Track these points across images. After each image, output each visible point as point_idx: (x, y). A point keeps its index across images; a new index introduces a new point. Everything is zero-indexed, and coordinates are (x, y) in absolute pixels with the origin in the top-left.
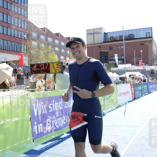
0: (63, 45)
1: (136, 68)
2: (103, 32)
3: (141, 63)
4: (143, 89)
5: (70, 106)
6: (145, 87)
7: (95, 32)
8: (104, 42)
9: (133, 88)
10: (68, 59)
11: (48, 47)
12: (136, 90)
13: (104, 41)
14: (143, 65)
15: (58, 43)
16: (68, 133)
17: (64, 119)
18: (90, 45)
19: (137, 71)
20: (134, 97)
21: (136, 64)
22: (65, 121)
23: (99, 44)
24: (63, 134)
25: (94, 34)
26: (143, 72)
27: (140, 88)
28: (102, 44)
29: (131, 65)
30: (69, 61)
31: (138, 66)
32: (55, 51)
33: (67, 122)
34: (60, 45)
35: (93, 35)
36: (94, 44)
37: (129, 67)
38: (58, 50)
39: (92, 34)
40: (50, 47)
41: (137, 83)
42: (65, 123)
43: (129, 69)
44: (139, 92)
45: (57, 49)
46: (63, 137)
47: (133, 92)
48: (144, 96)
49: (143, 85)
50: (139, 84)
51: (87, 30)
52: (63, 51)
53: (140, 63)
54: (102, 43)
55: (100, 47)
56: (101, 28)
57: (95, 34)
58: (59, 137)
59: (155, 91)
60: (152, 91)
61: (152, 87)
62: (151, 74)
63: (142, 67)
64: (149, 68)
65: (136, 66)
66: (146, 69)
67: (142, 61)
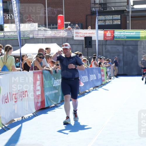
1: (50, 33)
3: (62, 22)
9: (38, 83)
12: (47, 87)
14: (67, 25)
19: (52, 42)
20: (39, 104)
21: (49, 25)
27: (57, 83)
29: (36, 25)
31: (53, 28)
37: (32, 32)
41: (51, 69)
43: (31, 36)
47: (39, 93)
53: (59, 21)
59: (94, 89)
60: (87, 91)
61: (87, 81)
62: (86, 47)
63: (64, 30)
64: (81, 33)
65: (50, 28)
66: (73, 36)
67: (64, 16)
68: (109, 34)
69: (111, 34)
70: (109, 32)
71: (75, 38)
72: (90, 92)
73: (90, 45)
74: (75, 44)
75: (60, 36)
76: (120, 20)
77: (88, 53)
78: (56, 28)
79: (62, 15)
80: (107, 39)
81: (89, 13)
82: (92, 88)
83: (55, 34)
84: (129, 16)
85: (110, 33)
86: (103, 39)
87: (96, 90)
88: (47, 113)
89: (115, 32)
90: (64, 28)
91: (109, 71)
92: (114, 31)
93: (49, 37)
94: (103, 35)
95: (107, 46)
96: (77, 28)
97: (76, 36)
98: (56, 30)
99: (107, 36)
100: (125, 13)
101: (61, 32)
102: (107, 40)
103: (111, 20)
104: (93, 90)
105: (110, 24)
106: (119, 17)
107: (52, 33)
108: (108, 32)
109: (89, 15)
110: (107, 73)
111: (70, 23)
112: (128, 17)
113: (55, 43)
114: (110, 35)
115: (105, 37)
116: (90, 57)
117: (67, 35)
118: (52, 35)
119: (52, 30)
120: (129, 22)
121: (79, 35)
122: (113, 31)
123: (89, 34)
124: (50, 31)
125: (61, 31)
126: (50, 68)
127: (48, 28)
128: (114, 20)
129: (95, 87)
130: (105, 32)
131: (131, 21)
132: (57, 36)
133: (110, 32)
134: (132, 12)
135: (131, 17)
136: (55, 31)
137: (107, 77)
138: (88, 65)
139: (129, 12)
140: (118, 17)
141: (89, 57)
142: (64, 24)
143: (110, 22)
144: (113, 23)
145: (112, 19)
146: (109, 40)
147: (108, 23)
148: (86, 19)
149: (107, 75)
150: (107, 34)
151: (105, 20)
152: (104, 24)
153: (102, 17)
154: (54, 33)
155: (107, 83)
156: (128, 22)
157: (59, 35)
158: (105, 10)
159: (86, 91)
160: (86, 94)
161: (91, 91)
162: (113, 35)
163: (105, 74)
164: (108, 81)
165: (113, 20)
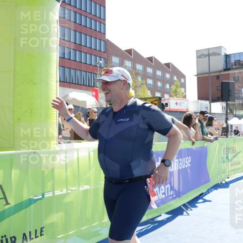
0: (159, 76)
2: (223, 54)
5: (172, 170)
7: (210, 53)
8: (225, 70)
10: (166, 96)
11: (136, 79)
13: (225, 68)
15: (152, 72)
16: (168, 213)
17: (162, 190)
18: (202, 74)
22: (164, 194)
23: (216, 72)
24: (160, 215)
25: (209, 55)
28: (222, 73)
30: (169, 99)
32: (146, 84)
33: (167, 195)
34: (155, 75)
35: (208, 57)
36: (209, 73)
38: (152, 84)
39: (206, 56)
40: (139, 79)
42: (164, 196)
45: (150, 82)
46: (159, 219)
51: (197, 51)
52: (159, 84)
54: (221, 71)
55: (218, 77)
56: (220, 48)
57: (211, 57)
58: (153, 219)
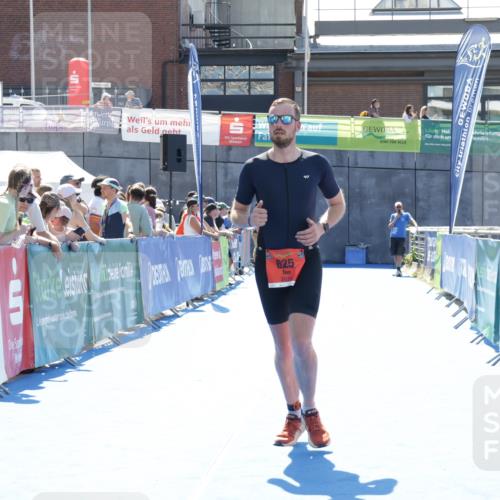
1: (42, 117)
4: (96, 296)
6: (114, 274)
14: (98, 92)
19: (49, 148)
26: (95, 151)
27: (74, 285)
41: (54, 240)
44: (71, 315)
48: (104, 349)
49: (97, 259)
50: (70, 248)
53: (74, 79)
59: (191, 307)
60: (168, 313)
61: (168, 280)
62: (165, 169)
63: (90, 109)
64: (146, 122)
65: (43, 101)
66: (120, 130)
67: (90, 61)
68: (237, 126)
69: (245, 128)
70: (237, 119)
71: (127, 137)
72: (178, 316)
73: (179, 161)
74: (126, 155)
75: (75, 128)
76: (272, 83)
77: (171, 187)
78: (64, 101)
79: (82, 59)
80: (231, 142)
81: (173, 56)
82: (185, 304)
83: (59, 121)
84: (303, 68)
85: (241, 124)
86: (217, 144)
87: (195, 309)
88: (41, 385)
89: (257, 120)
90: (89, 102)
91: (238, 249)
92: (254, 117)
93: (41, 128)
94: (217, 129)
95: (230, 165)
96: (134, 104)
97: (129, 130)
98: (63, 109)
99: (232, 132)
100: (289, 60)
101: (78, 115)
102: (230, 148)
103: (244, 80)
104: (186, 311)
105: (242, 93)
106: (269, 72)
107: (51, 117)
108: (233, 121)
109: (172, 62)
110: (230, 255)
111: (109, 85)
112: (298, 74)
113: (58, 149)
114: (241, 131)
115: (226, 137)
116: (178, 203)
117: (101, 127)
118: (51, 124)
119: (51, 109)
120: (303, 89)
121: (139, 126)
122: (250, 118)
123: (172, 123)
124: (44, 112)
125: (81, 110)
126: (51, 235)
127: (37, 100)
128: (254, 80)
129: (193, 300)
130: (224, 119)
131: (309, 85)
132: (65, 128)
133: (240, 121)
134: (312, 59)
135: (310, 74)
136: (61, 112)
137: (232, 266)
138: (170, 227)
139: (301, 57)
140: (267, 72)
141: (175, 202)
142: (91, 90)
143: (240, 87)
144: (249, 91)
145: (247, 77)
146: (237, 146)
147: (233, 90)
148: (164, 75)
149: (231, 262)
150: (231, 127)
151: (225, 81)
152: (222, 93)
153: (215, 71)
154: (57, 118)
155: (231, 287)
156: (298, 89)
157: (72, 126)
158: (224, 49)
159: (164, 312)
160: (165, 325)
161: (180, 314)
162: (250, 132)
163: (225, 257)
164: (233, 282)
165: (249, 80)
